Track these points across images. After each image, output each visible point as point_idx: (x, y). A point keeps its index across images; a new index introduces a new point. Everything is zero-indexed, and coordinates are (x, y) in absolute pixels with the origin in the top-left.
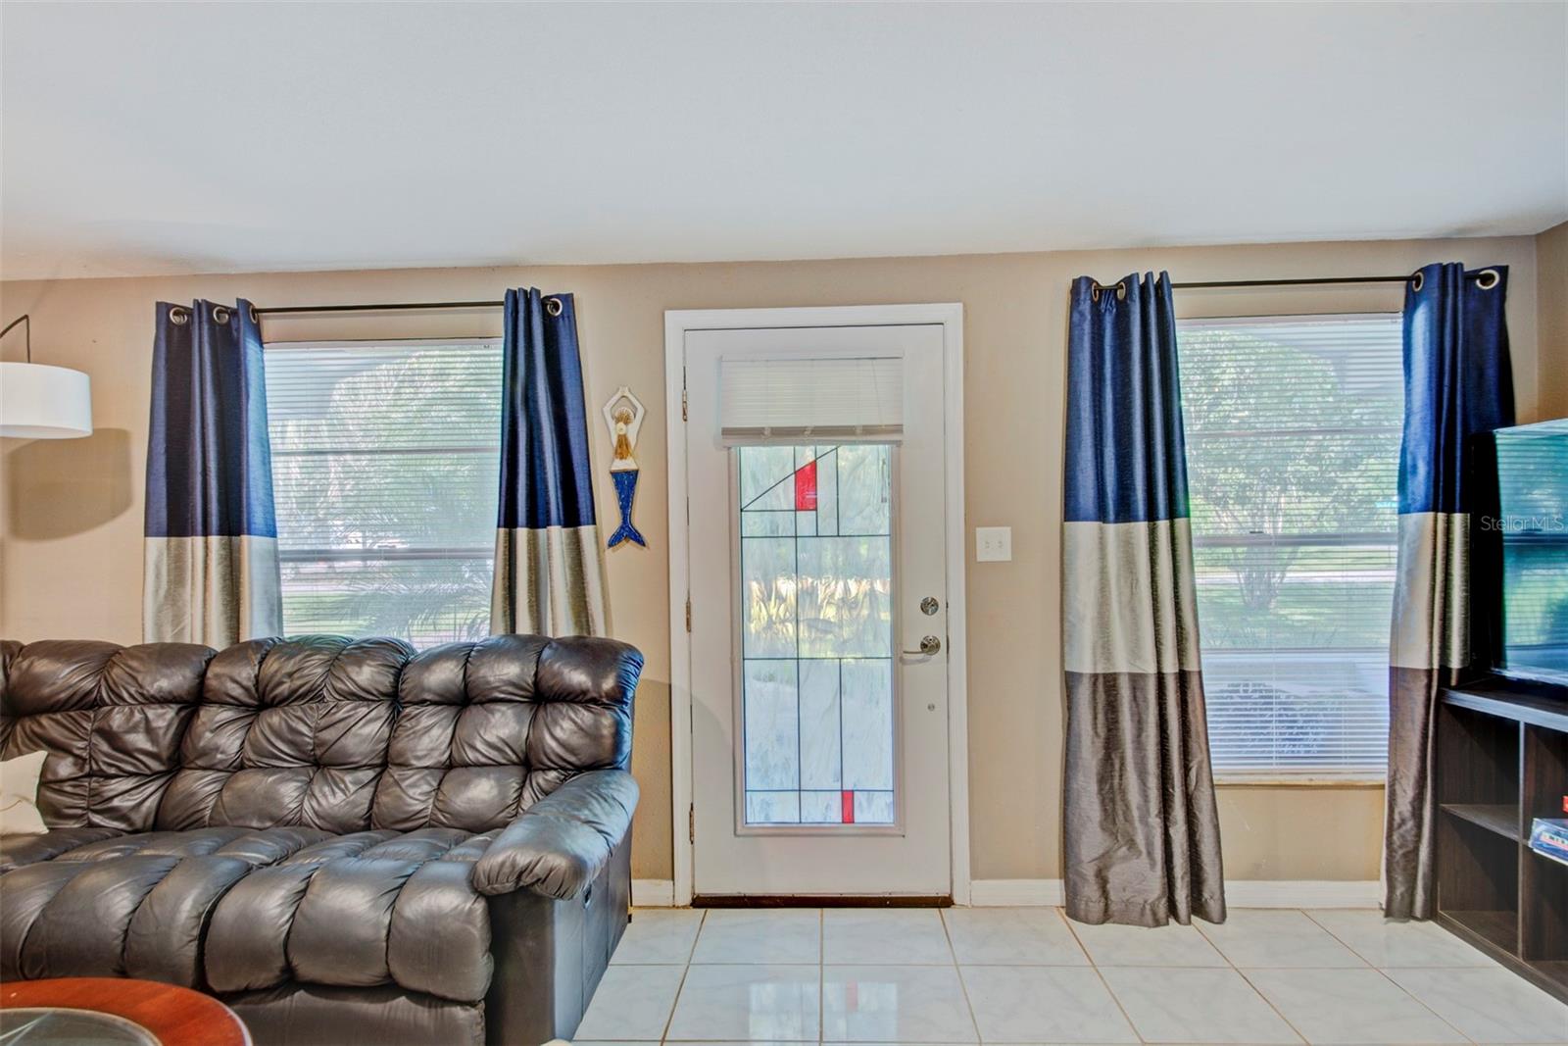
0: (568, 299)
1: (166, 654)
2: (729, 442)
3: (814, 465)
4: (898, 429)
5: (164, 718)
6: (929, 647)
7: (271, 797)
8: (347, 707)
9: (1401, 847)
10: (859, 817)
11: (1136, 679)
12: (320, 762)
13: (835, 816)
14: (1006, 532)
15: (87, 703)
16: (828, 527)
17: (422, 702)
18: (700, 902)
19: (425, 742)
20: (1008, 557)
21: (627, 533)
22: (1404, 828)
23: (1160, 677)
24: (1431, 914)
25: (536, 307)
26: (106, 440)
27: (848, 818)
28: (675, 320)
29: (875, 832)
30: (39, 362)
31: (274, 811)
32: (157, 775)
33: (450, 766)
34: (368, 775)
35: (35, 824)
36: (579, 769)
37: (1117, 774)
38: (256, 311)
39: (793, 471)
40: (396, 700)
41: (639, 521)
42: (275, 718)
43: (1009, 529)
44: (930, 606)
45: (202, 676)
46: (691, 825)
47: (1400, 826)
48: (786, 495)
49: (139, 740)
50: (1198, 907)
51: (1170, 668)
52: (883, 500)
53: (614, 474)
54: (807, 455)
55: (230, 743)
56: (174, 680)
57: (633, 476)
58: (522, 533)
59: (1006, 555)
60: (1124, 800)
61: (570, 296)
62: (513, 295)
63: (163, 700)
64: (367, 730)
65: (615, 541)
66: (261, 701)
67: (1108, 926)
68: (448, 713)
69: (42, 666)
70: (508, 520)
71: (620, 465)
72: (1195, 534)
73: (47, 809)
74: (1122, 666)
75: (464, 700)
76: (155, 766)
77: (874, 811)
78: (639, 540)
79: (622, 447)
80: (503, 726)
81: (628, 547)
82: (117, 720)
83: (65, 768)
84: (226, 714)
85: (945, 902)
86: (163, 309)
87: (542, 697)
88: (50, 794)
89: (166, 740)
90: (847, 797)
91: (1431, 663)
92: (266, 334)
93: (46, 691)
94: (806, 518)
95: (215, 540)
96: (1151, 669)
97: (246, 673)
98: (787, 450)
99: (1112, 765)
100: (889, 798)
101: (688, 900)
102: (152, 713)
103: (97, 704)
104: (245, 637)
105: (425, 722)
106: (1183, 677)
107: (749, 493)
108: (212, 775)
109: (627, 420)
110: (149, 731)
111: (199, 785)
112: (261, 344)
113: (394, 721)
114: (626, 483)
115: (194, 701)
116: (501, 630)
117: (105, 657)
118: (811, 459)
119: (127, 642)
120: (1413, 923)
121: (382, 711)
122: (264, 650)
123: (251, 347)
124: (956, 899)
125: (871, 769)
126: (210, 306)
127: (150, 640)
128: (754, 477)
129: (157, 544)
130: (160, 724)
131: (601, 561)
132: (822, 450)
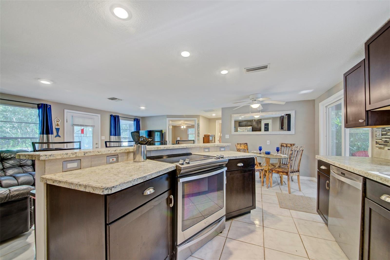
0: (50, 106)
3: (83, 129)
4: (94, 126)
16: (85, 136)
20: (104, 139)
21: (58, 136)
28: (66, 111)
39: (80, 129)
41: (59, 134)
43: (104, 136)
44: (97, 144)
48: (80, 132)
52: (92, 133)
54: (82, 128)
57: (59, 129)
58: (45, 135)
70: (42, 134)
71: (57, 127)
72: (121, 137)
78: (60, 136)
79: (58, 125)
81: (58, 138)
94: (82, 135)
98: (80, 127)
107: (75, 132)
114: (58, 130)
118: (83, 128)
128: (76, 130)
131: (54, 139)
132: (84, 127)
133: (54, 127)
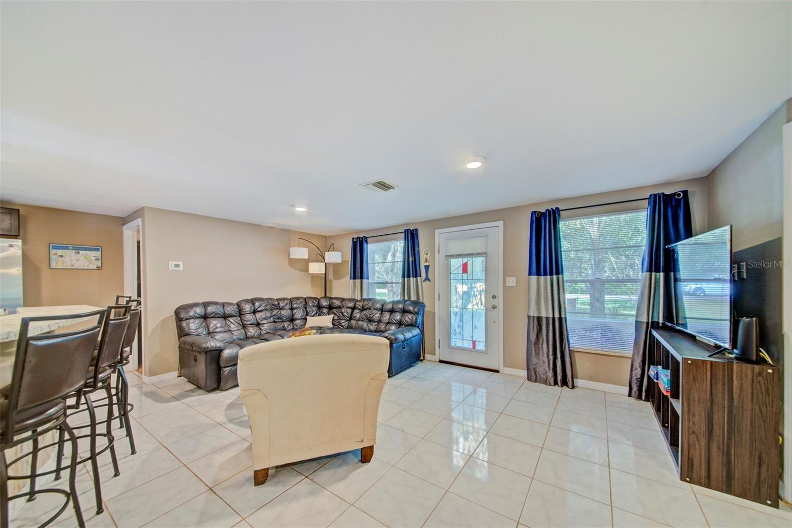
0: (416, 230)
1: (350, 300)
2: (448, 258)
3: (467, 262)
4: (486, 253)
5: (349, 311)
6: (494, 307)
7: (362, 326)
8: (374, 311)
9: (635, 376)
10: (477, 348)
11: (547, 318)
12: (370, 320)
13: (471, 347)
14: (514, 279)
15: (339, 307)
16: (470, 278)
17: (386, 311)
18: (441, 361)
19: (385, 318)
20: (515, 285)
21: (427, 279)
22: (636, 370)
23: (554, 318)
24: (647, 400)
25: (409, 232)
26: (344, 262)
27: (474, 347)
28: (437, 232)
29: (480, 352)
30: (335, 251)
31: (362, 328)
32: (348, 320)
33: (388, 323)
34: (376, 323)
35: (331, 326)
36: (408, 325)
37: (541, 344)
38: (366, 238)
39: (461, 264)
40: (382, 310)
41: (429, 276)
42: (364, 312)
43: (515, 278)
44: (494, 297)
45: (355, 304)
46: (439, 344)
47: (635, 370)
48: (461, 270)
49: (345, 314)
50: (564, 383)
51: (557, 315)
52: (483, 271)
53: (425, 266)
54: (465, 260)
55: (358, 316)
56: (351, 305)
58: (406, 279)
59: (514, 284)
60: (542, 350)
61: (417, 229)
62: (405, 230)
63: (349, 308)
64: (377, 315)
65: (425, 280)
66: (363, 309)
67: (536, 383)
68: (389, 313)
69: (334, 301)
70: (404, 277)
71: (426, 264)
72: (565, 279)
73: (333, 324)
74: (543, 314)
75: (392, 311)
76: (348, 319)
77: (481, 346)
78: (429, 280)
79: (426, 261)
80: (398, 317)
81: (427, 282)
82: (343, 311)
83: (336, 318)
84: (358, 311)
85: (497, 371)
86: (353, 238)
87: (404, 311)
88: (334, 322)
89: (349, 314)
90: (474, 342)
91: (649, 320)
92: (368, 241)
93: (334, 305)
94: (465, 275)
95: (359, 280)
96: (551, 316)
97: (361, 304)
98: (461, 259)
99: (539, 341)
100: (484, 344)
101: (438, 361)
102: (348, 309)
103: (341, 308)
104: (363, 298)
105: (386, 314)
106: (560, 319)
107: (452, 269)
108: (355, 321)
109: (427, 254)
110: (347, 313)
111: (353, 322)
112: (367, 243)
113: (381, 314)
114: (427, 267)
115: (354, 308)
116: (402, 298)
117: (343, 300)
118: (466, 261)
119: (346, 298)
120: (642, 401)
121: (380, 312)
122: (364, 300)
123: (365, 244)
124: (500, 371)
125: (480, 336)
126: (359, 238)
127: (350, 298)
128: (454, 266)
129: (352, 280)
130: (348, 312)
131: (422, 284)
132: (469, 259)
133: (423, 264)
